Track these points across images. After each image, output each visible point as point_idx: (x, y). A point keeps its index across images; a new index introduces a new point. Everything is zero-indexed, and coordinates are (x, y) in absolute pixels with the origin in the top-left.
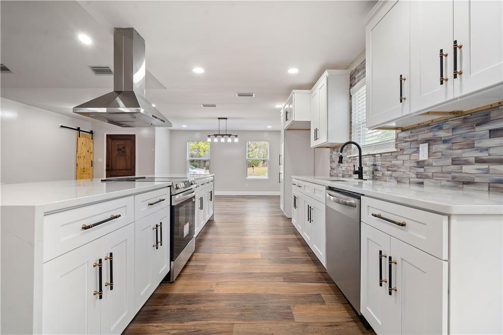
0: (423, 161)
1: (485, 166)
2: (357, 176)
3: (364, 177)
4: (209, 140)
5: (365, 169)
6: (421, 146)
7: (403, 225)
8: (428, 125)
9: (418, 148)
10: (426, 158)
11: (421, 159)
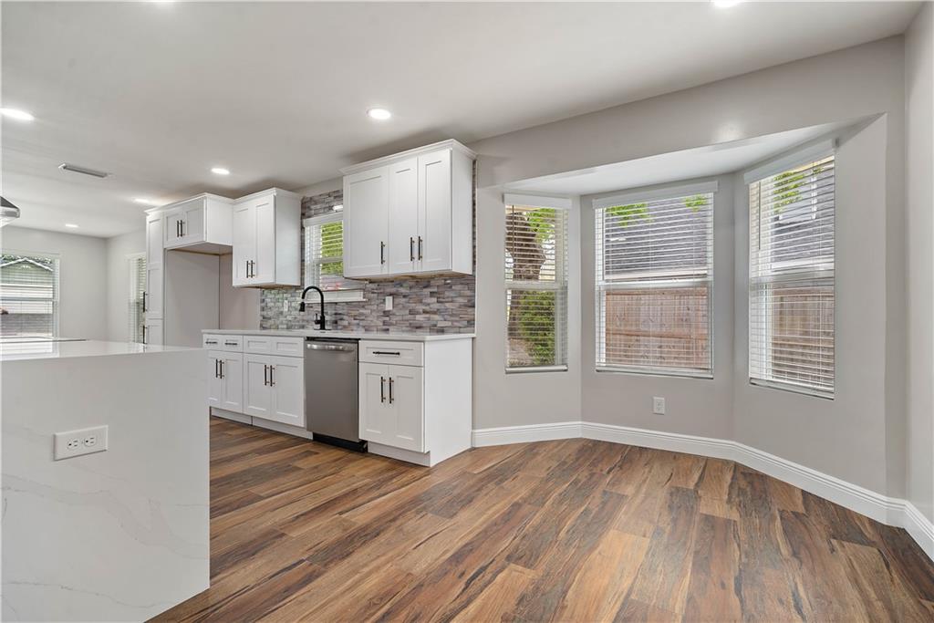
0: (389, 311)
1: (427, 316)
2: (319, 326)
3: (326, 327)
5: (327, 318)
6: (387, 298)
7: (398, 354)
8: (393, 281)
9: (384, 300)
10: (391, 308)
11: (387, 309)
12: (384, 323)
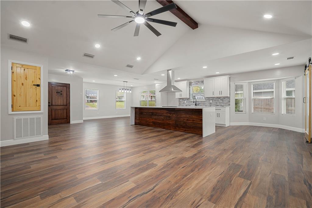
1: (220, 103)
4: (120, 91)
7: (220, 109)
10: (212, 102)
12: (210, 105)
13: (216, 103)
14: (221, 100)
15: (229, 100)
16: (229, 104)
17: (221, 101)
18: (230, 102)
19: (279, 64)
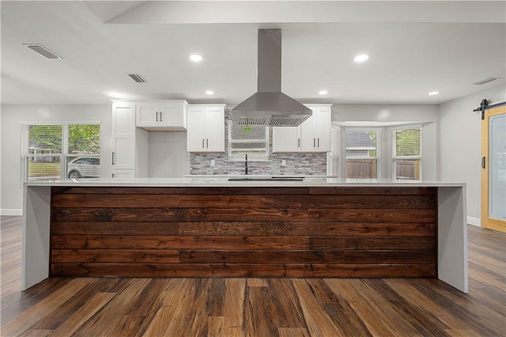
1: (304, 168)
8: (286, 154)
9: (281, 161)
10: (285, 165)
11: (283, 165)
12: (281, 171)
13: (296, 167)
14: (306, 159)
15: (323, 160)
16: (324, 169)
17: (307, 163)
18: (326, 165)
19: (437, 93)
